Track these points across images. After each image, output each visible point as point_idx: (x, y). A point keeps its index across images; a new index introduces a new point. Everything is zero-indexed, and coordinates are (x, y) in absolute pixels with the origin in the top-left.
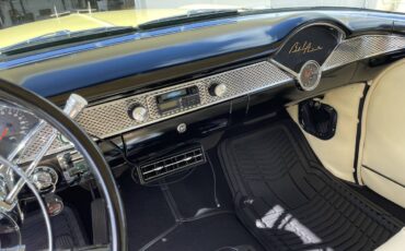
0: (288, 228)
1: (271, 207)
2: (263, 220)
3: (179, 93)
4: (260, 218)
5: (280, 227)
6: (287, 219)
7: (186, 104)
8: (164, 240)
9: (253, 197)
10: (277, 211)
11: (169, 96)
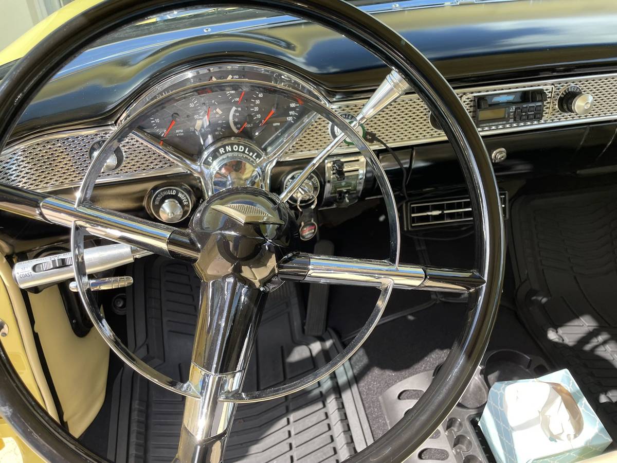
0: (601, 352)
1: (576, 316)
2: (560, 331)
3: (511, 98)
4: (556, 327)
5: (588, 347)
6: (601, 338)
7: (519, 117)
8: (411, 318)
9: (548, 294)
10: (585, 324)
11: (496, 99)
